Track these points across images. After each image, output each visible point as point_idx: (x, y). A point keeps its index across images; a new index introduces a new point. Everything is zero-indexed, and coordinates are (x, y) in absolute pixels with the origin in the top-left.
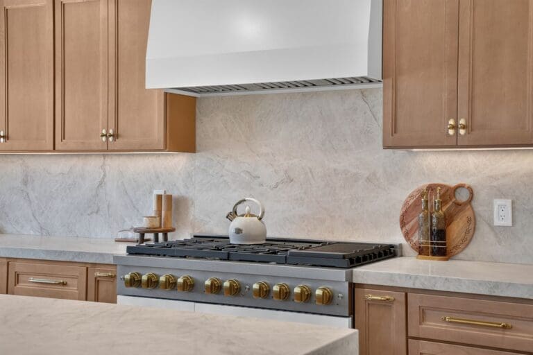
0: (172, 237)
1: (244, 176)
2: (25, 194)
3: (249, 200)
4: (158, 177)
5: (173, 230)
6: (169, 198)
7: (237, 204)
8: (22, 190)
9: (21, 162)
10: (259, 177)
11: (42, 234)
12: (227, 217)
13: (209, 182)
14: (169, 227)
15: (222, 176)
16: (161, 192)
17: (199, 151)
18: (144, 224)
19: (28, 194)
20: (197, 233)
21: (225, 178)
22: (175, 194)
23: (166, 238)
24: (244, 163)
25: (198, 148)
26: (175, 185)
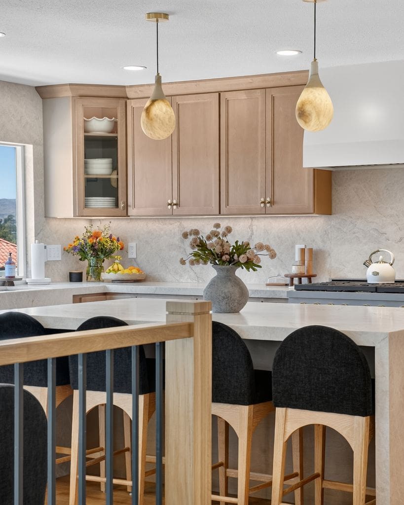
0: (314, 281)
1: (373, 232)
2: (182, 250)
3: (382, 251)
4: (299, 234)
5: (314, 276)
6: (311, 250)
7: (372, 254)
8: (180, 247)
9: (179, 224)
10: (386, 234)
11: (198, 281)
12: (364, 264)
13: (343, 238)
14: (311, 273)
15: (354, 233)
16: (303, 247)
17: (335, 214)
18: (294, 270)
19: (185, 249)
20: (334, 277)
21: (357, 235)
22: (315, 248)
23: (310, 281)
24: (373, 222)
25: (333, 211)
26: (314, 241)
